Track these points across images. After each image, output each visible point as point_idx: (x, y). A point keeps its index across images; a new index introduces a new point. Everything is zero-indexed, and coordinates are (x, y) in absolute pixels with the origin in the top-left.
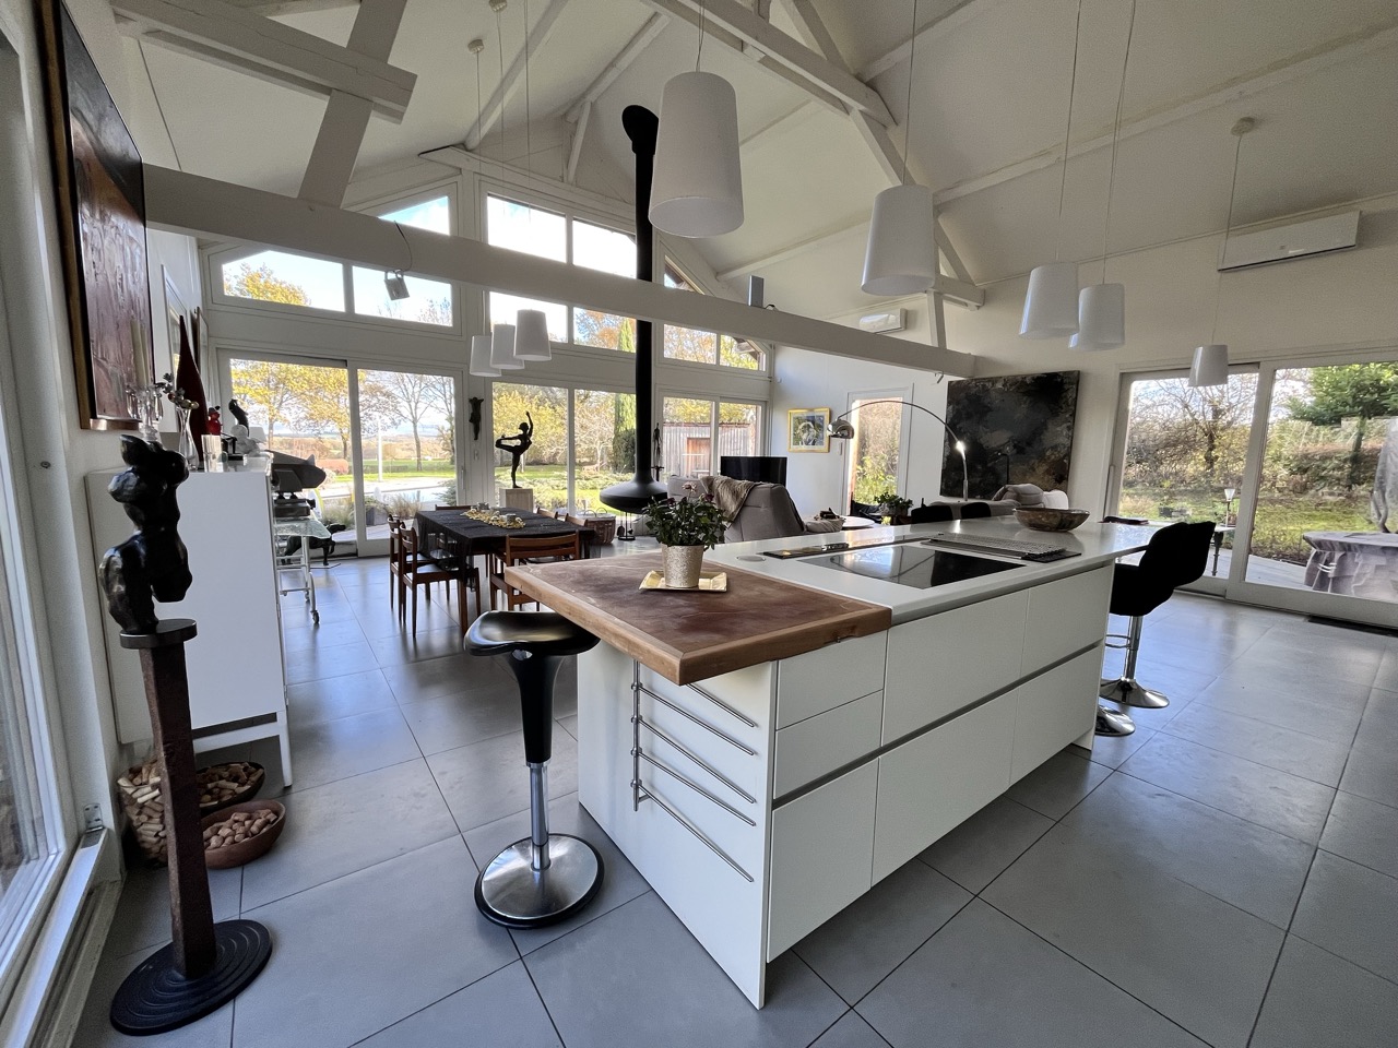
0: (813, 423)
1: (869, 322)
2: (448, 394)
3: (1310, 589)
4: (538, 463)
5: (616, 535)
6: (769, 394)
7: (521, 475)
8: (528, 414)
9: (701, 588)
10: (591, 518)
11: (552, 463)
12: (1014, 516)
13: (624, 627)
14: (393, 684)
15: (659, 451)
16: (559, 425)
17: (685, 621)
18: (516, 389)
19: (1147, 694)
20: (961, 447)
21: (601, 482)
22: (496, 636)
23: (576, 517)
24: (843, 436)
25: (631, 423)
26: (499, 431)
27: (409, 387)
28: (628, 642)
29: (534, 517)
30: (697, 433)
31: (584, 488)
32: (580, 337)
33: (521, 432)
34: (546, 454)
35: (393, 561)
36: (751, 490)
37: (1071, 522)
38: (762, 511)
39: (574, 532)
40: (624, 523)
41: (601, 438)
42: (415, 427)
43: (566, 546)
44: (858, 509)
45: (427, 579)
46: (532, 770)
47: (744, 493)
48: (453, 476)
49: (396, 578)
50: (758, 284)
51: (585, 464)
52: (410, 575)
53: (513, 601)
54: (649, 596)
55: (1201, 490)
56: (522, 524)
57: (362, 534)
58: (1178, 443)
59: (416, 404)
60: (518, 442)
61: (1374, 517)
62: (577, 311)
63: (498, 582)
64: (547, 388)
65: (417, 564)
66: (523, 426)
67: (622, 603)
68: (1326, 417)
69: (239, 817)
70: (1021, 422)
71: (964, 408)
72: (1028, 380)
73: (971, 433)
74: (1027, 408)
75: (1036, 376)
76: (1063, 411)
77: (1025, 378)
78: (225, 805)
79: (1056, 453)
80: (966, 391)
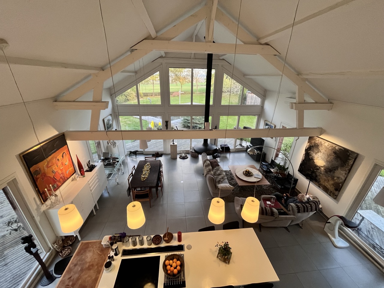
6: (261, 112)
69: (67, 250)
70: (329, 162)
71: (312, 146)
72: (337, 148)
73: (312, 157)
74: (333, 158)
75: (340, 148)
76: (346, 166)
77: (336, 146)
78: (67, 246)
79: (338, 180)
80: (315, 141)
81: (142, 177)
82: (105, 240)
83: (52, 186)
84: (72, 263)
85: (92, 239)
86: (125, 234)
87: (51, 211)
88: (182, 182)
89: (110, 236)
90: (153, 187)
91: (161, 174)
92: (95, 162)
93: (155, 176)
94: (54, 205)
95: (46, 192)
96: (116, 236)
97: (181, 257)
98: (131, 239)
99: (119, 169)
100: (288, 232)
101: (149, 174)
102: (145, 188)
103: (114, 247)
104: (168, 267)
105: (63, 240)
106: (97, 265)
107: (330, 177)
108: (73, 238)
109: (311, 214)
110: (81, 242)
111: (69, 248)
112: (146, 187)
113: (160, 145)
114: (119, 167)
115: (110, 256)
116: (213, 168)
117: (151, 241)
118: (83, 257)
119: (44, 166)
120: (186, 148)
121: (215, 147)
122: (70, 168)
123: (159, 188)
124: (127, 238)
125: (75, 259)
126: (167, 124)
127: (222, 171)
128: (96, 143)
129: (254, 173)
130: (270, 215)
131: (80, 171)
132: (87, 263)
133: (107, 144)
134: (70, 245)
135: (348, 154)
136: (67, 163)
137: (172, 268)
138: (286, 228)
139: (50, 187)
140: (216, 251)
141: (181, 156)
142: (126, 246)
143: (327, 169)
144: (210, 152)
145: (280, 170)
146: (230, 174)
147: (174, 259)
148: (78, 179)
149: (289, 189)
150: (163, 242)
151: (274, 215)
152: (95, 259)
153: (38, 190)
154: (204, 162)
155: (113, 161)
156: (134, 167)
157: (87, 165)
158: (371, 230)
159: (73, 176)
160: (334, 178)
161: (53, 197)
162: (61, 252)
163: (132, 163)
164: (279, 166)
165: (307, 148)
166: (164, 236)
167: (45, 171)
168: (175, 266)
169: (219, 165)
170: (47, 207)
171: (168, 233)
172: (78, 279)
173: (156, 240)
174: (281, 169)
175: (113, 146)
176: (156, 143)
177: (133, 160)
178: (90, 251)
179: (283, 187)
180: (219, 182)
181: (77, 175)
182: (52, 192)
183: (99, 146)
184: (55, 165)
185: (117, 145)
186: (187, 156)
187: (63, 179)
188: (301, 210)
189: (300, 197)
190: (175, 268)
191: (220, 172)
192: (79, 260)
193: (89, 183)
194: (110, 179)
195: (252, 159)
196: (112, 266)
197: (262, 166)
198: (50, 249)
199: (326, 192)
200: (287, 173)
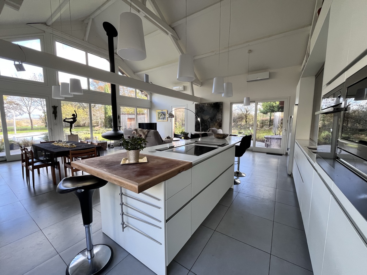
0: (163, 114)
1: (175, 88)
2: (43, 105)
3: (266, 147)
4: (79, 126)
5: (107, 147)
6: (151, 106)
7: (73, 130)
8: (75, 111)
9: (139, 162)
10: (100, 142)
11: (84, 126)
12: (213, 136)
13: (117, 178)
14: (26, 206)
15: (120, 122)
16: (85, 115)
17: (137, 173)
18: (69, 103)
19: (242, 174)
20: (199, 119)
21: (101, 131)
22: (69, 186)
23: (94, 142)
24: (171, 117)
25: (110, 113)
26: (64, 117)
27: (27, 102)
28: (120, 182)
29: (79, 143)
30: (130, 116)
31: (96, 133)
32: (92, 88)
33: (73, 117)
34: (82, 123)
35: (23, 162)
36: (148, 132)
37: (225, 137)
38: (151, 138)
39: (94, 147)
40: (110, 143)
41: (100, 118)
42: (30, 115)
43: (92, 152)
44: (176, 136)
45: (38, 167)
46: (86, 227)
47: (146, 133)
48: (47, 131)
49: (25, 168)
50: (147, 76)
51: (95, 126)
52: (31, 167)
53: (73, 171)
54: (124, 166)
55: (246, 128)
56: (75, 146)
57: (8, 153)
58: (240, 118)
59: (30, 107)
60: (72, 120)
61: (274, 132)
62: (91, 80)
63: (67, 165)
64: (81, 103)
65: (33, 162)
66: (73, 115)
67: (115, 170)
68: (265, 113)
71: (199, 110)
73: (201, 116)
135: (219, 104)
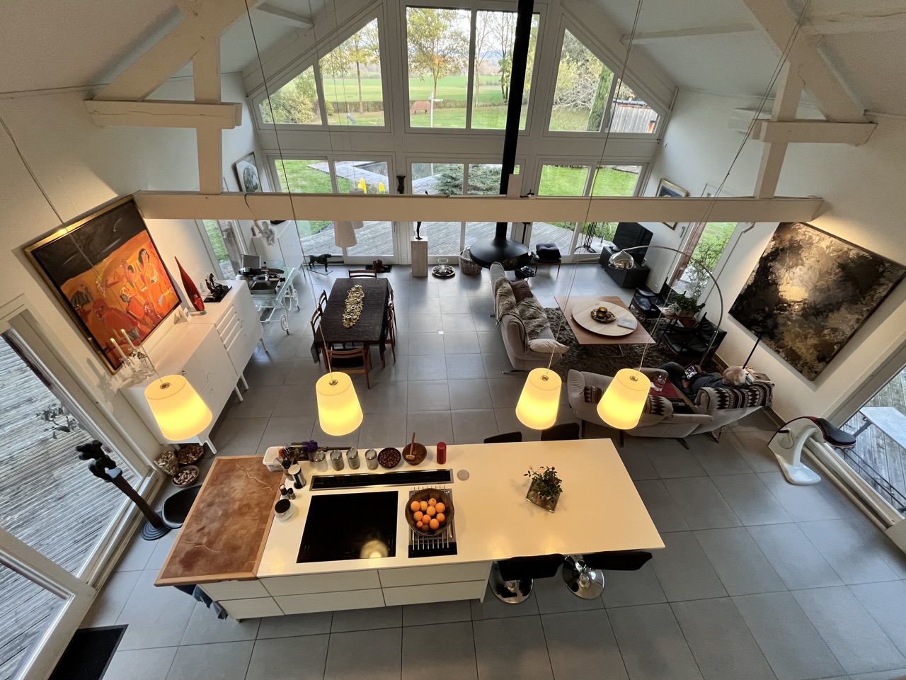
69: (188, 472)
70: (821, 291)
71: (783, 250)
72: (852, 254)
73: (776, 277)
74: (834, 281)
75: (862, 253)
76: (864, 302)
77: (851, 247)
78: (188, 464)
79: (833, 335)
80: (794, 234)
81: (346, 319)
82: (271, 457)
83: (128, 333)
84: (202, 501)
85: (240, 451)
86: (316, 443)
87: (135, 390)
88: (441, 333)
89: (282, 447)
90: (374, 343)
91: (390, 312)
92: (228, 278)
93: (377, 318)
94: (141, 377)
95: (115, 347)
96: (295, 448)
97: (445, 494)
98: (331, 455)
99: (286, 298)
100: (685, 449)
101: (362, 312)
102: (353, 345)
103: (293, 470)
104: (418, 515)
105: (176, 453)
106: (258, 505)
107: (812, 328)
108: (198, 448)
109: (750, 411)
110: (217, 458)
111: (193, 470)
112: (356, 341)
113: (385, 243)
114: (287, 294)
115: (285, 489)
116: (518, 300)
117: (375, 461)
118: (225, 490)
119: (97, 282)
120: (450, 251)
121: (522, 250)
122: (165, 292)
123: (388, 346)
124: (320, 454)
125: (208, 491)
126: (401, 184)
127: (540, 308)
128: (222, 232)
129: (617, 316)
130: (653, 411)
131: (193, 300)
132: (236, 501)
133: (251, 235)
134: (195, 463)
135: (881, 270)
136: (155, 278)
137: (426, 518)
138: (682, 441)
139: (121, 335)
140: (525, 485)
141: (437, 271)
142: (320, 469)
143: (810, 307)
144: (511, 262)
145: (685, 311)
146: (558, 317)
147: (429, 499)
148: (190, 318)
149: (700, 355)
150: (403, 464)
151: (662, 413)
152: (253, 492)
153: (94, 340)
154: (498, 285)
155: (270, 277)
156: (324, 293)
157: (208, 284)
158: (876, 449)
159: (176, 312)
160: (822, 331)
161: (135, 360)
162: (177, 477)
163: (319, 286)
164: (681, 299)
165: (765, 254)
166: (406, 451)
167: (102, 296)
168: (434, 513)
169: (531, 296)
170: (125, 380)
171: (414, 444)
172: (219, 532)
173: (387, 459)
174: (686, 308)
175: (268, 240)
176: (373, 238)
177: (318, 279)
178: (239, 477)
179: (684, 350)
180: (534, 334)
181: (186, 310)
182: (131, 347)
183: (233, 239)
184: (125, 280)
185: (277, 236)
186: (452, 272)
187: (151, 318)
188: (728, 403)
189: (729, 373)
190: (434, 517)
191: (535, 313)
192: (218, 495)
193: (217, 328)
194: (268, 323)
195: (614, 283)
196: (291, 509)
197: (638, 300)
198: (151, 470)
199: (791, 364)
200: (697, 317)
